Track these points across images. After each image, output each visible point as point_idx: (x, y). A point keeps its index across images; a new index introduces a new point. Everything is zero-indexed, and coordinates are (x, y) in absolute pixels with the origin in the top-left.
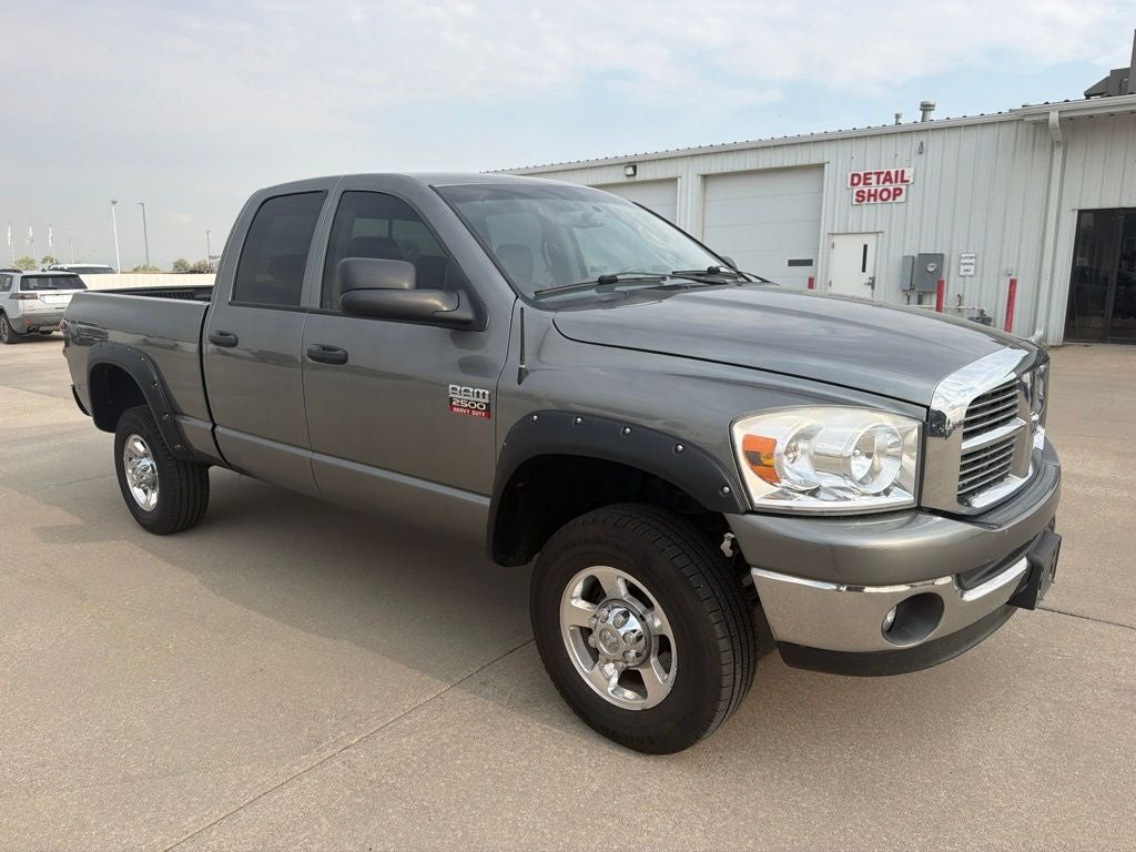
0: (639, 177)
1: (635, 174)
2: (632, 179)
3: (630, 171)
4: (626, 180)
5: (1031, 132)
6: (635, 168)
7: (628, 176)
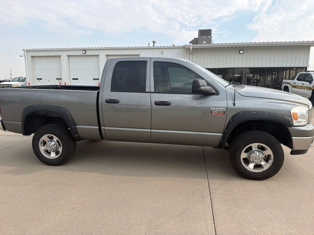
0: (86, 54)
1: (86, 53)
2: (84, 54)
3: (84, 52)
4: (83, 54)
5: (185, 51)
6: (85, 51)
7: (83, 53)
